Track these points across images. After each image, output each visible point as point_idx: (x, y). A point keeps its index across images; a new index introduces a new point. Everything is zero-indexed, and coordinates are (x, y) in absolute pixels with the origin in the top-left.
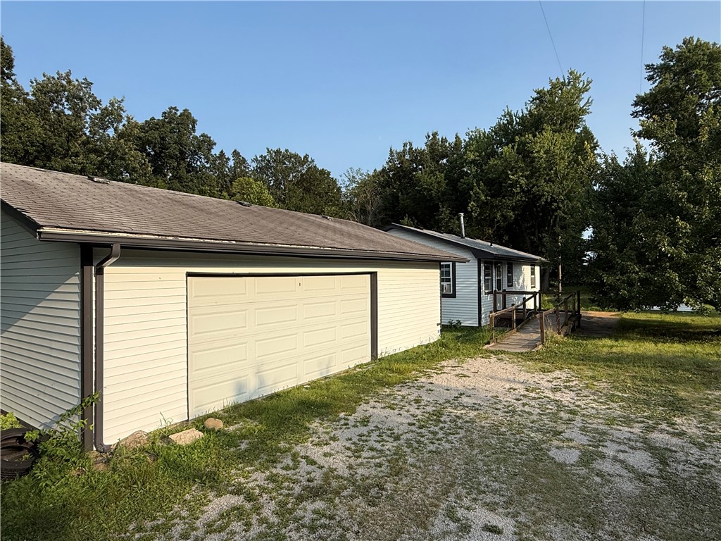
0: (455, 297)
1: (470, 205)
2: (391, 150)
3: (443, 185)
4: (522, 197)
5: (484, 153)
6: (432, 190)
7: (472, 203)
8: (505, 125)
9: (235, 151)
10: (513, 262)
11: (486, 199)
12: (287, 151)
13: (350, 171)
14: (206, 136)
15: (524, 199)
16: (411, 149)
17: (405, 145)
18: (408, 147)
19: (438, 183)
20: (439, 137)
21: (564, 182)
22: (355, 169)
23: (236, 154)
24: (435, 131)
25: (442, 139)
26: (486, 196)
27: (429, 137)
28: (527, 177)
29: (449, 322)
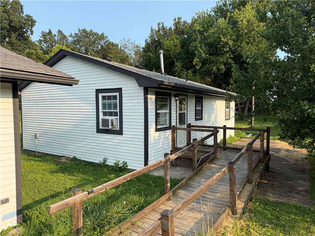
0: (122, 134)
1: (194, 60)
2: (152, 28)
3: (179, 47)
4: (230, 55)
5: (206, 26)
6: (170, 51)
7: (196, 59)
8: (221, 6)
9: (59, 30)
10: (204, 96)
11: (206, 57)
12: (91, 31)
13: (123, 40)
14: (29, 16)
15: (231, 56)
16: (163, 26)
17: (159, 24)
18: (161, 26)
19: (176, 46)
20: (182, 20)
21: (260, 45)
22: (127, 39)
23: (60, 32)
24: (180, 16)
25: (184, 21)
26: (206, 54)
27: (175, 20)
28: (234, 41)
29: (115, 164)
